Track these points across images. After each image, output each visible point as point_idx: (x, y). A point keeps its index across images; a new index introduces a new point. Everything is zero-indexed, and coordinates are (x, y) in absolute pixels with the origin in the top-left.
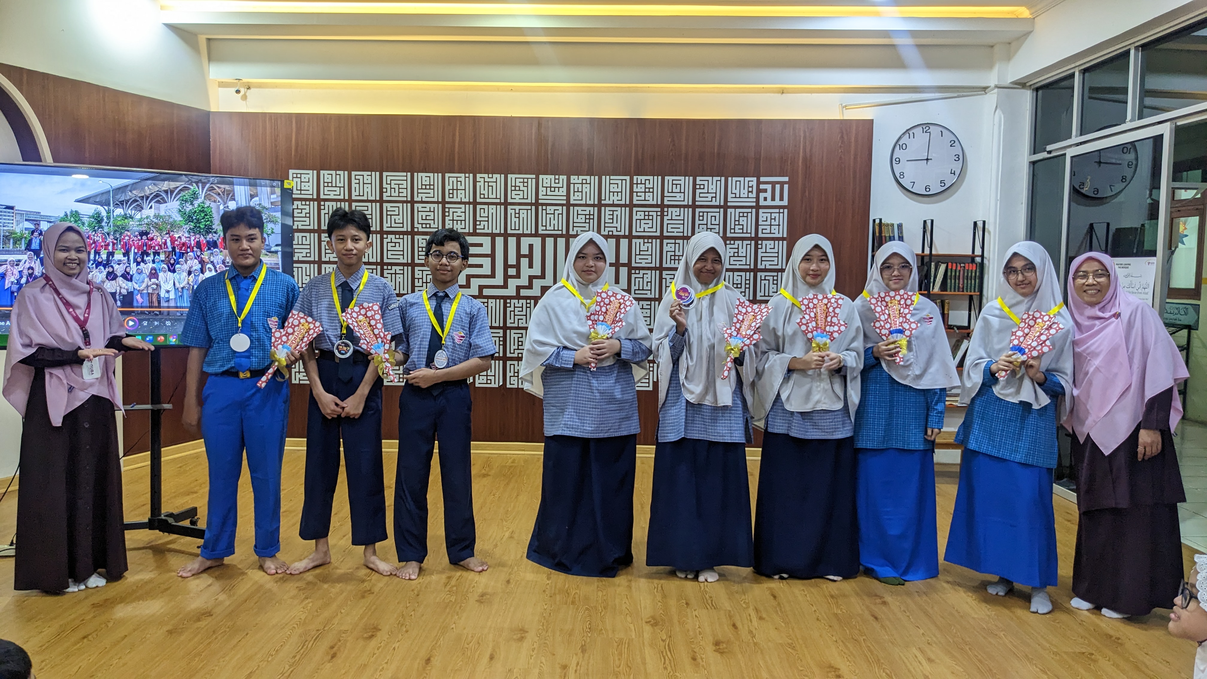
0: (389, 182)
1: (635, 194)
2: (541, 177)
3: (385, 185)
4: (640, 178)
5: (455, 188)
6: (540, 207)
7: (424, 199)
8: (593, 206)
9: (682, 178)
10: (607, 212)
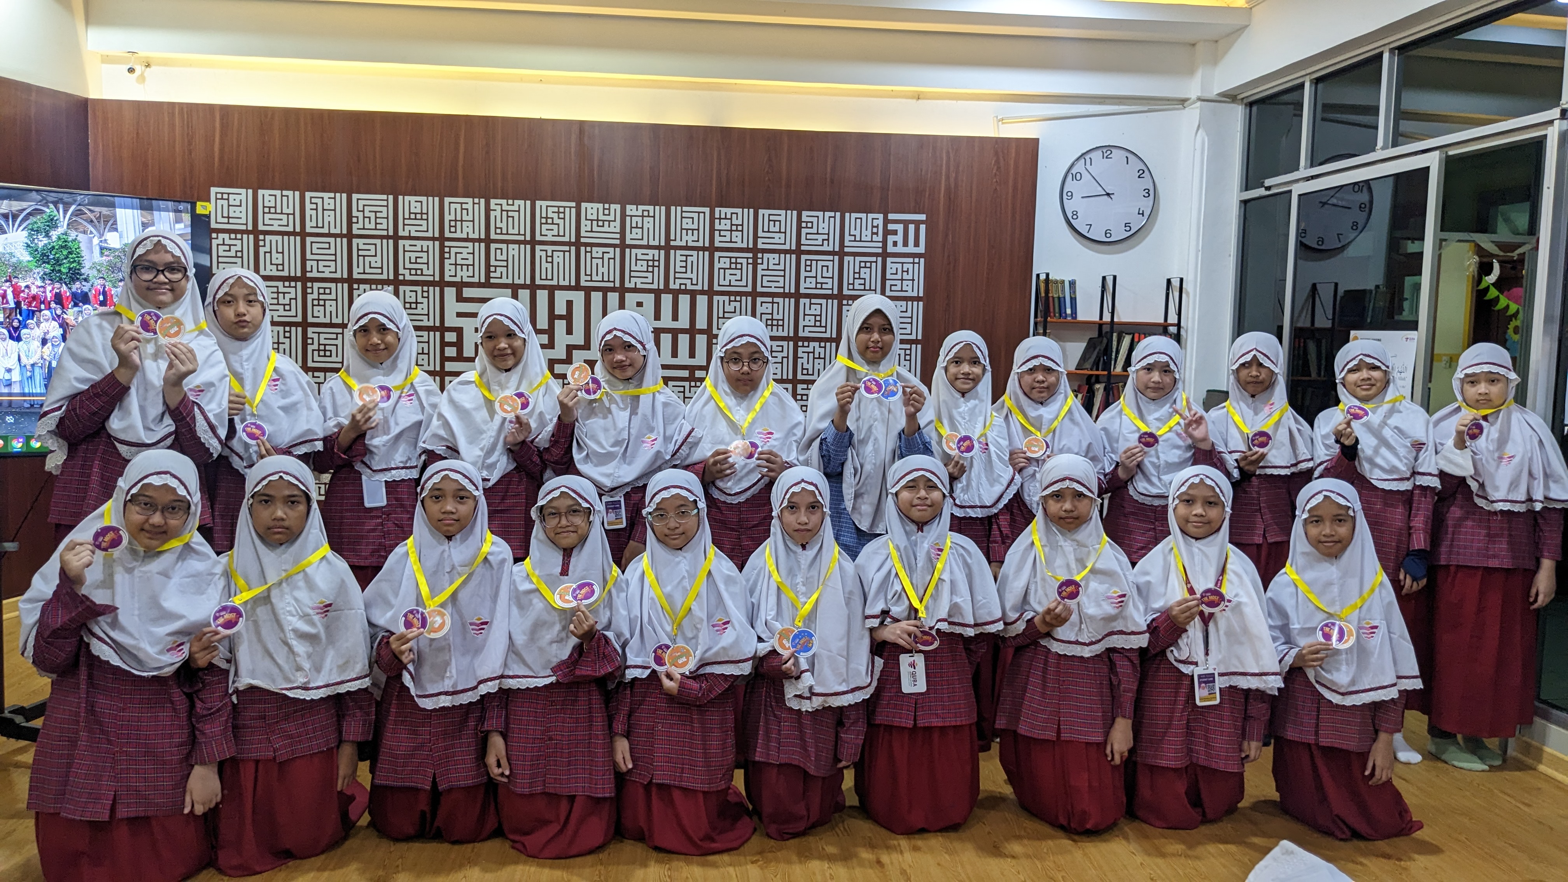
0: (361, 208)
1: (717, 233)
2: (584, 205)
3: (355, 213)
4: (724, 210)
5: (459, 218)
6: (583, 249)
7: (413, 234)
8: (658, 248)
9: (783, 212)
10: (677, 257)
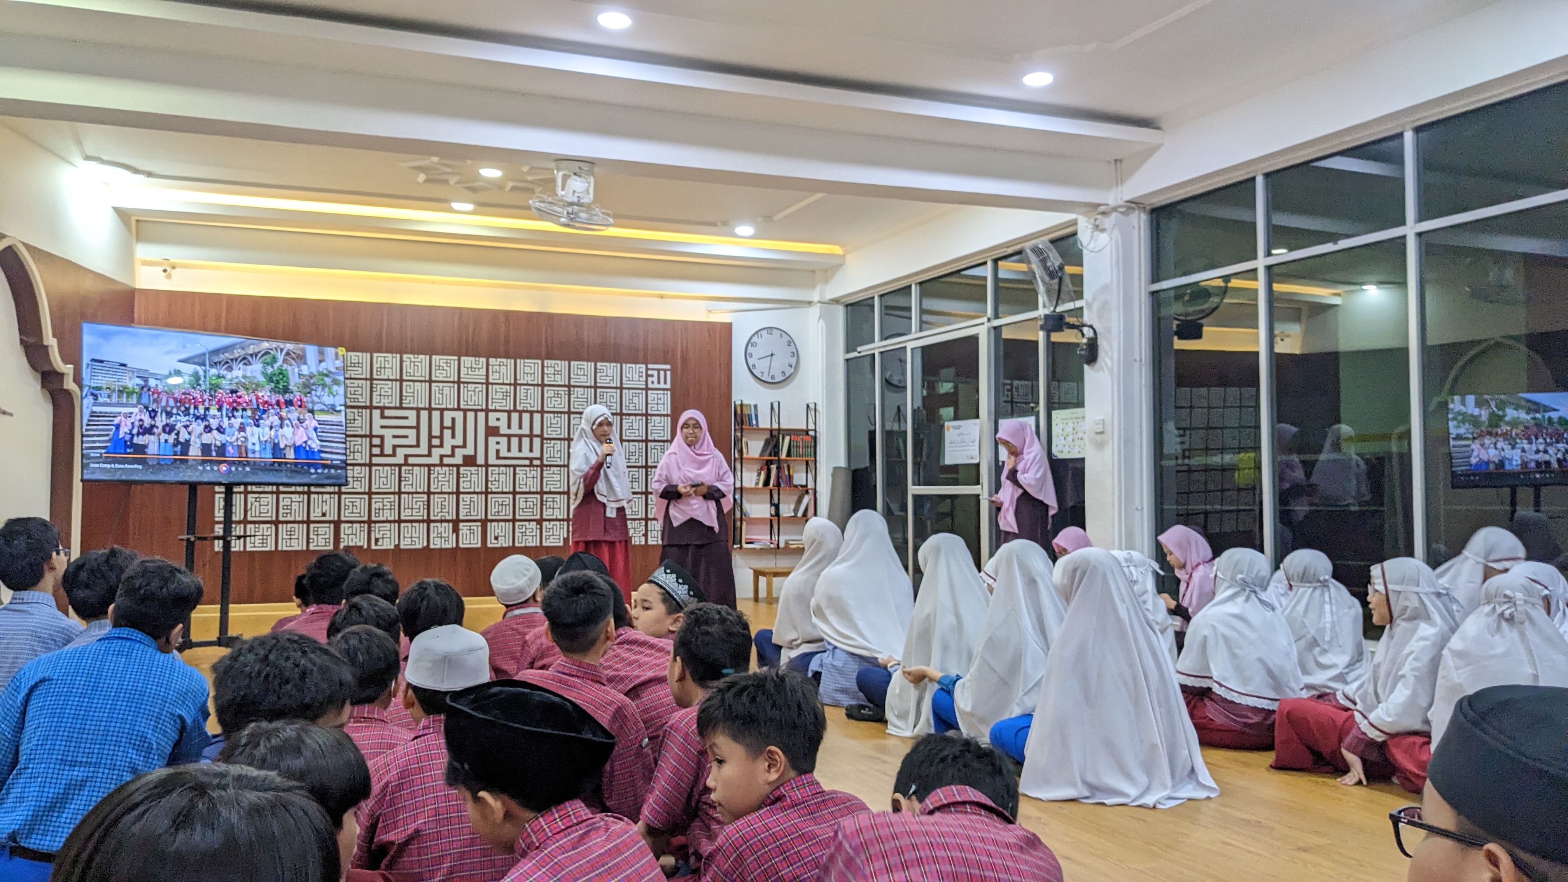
1: (546, 375)
2: (463, 358)
4: (549, 361)
5: (383, 366)
6: (462, 385)
8: (510, 384)
9: (585, 363)
10: (521, 390)
